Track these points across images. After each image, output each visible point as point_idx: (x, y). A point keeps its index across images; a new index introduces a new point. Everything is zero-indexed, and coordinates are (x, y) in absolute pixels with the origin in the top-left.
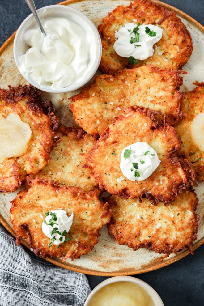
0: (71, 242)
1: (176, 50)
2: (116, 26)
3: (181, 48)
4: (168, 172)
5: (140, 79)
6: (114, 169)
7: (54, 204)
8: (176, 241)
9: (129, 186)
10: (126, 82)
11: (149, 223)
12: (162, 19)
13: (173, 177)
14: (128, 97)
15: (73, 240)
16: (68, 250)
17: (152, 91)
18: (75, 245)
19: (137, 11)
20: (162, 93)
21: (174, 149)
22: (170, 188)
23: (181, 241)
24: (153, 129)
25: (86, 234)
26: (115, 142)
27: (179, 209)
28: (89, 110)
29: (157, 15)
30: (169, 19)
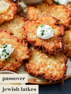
0: (9, 62)
7: (8, 41)
10: (52, 8)
11: (44, 65)
13: (57, 44)
14: (51, 13)
15: (10, 61)
16: (6, 65)
17: (61, 14)
18: (10, 64)
20: (64, 16)
24: (55, 24)
25: (16, 60)
27: (59, 61)
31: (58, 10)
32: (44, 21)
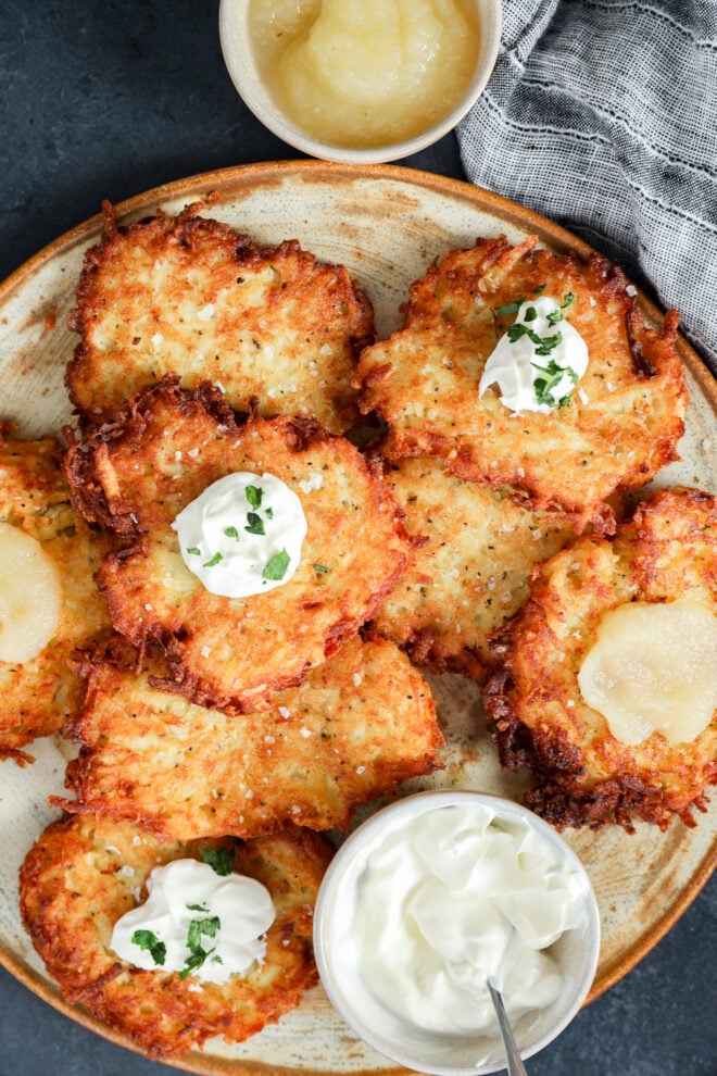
0: (499, 299)
1: (74, 876)
2: (258, 979)
3: (59, 881)
4: (151, 488)
5: (205, 800)
6: (326, 518)
7: (536, 434)
8: (154, 256)
9: (286, 457)
10: (249, 795)
11: (236, 325)
12: (109, 980)
13: (138, 467)
14: (251, 745)
15: (492, 304)
16: (512, 273)
17: (169, 755)
18: (489, 288)
19: (185, 1017)
20: (139, 744)
21: (124, 560)
22: (154, 432)
23: (138, 252)
24: (184, 635)
25: (449, 318)
26: (313, 607)
27: (133, 357)
28: (382, 723)
29: (120, 995)
30: (83, 978)
31: (197, 789)
32: (281, 636)
